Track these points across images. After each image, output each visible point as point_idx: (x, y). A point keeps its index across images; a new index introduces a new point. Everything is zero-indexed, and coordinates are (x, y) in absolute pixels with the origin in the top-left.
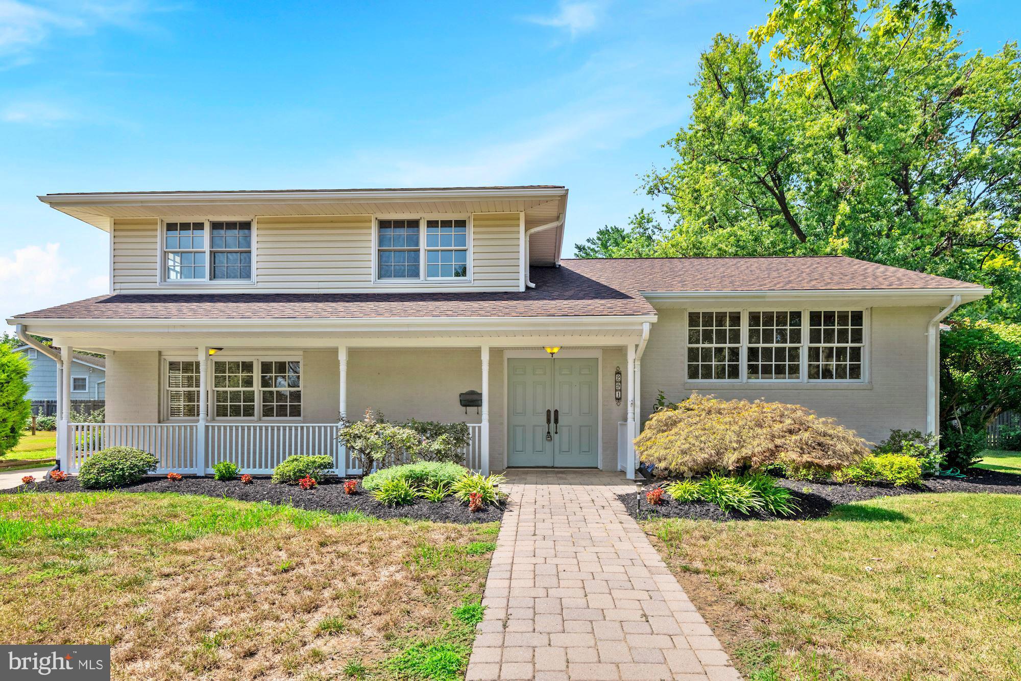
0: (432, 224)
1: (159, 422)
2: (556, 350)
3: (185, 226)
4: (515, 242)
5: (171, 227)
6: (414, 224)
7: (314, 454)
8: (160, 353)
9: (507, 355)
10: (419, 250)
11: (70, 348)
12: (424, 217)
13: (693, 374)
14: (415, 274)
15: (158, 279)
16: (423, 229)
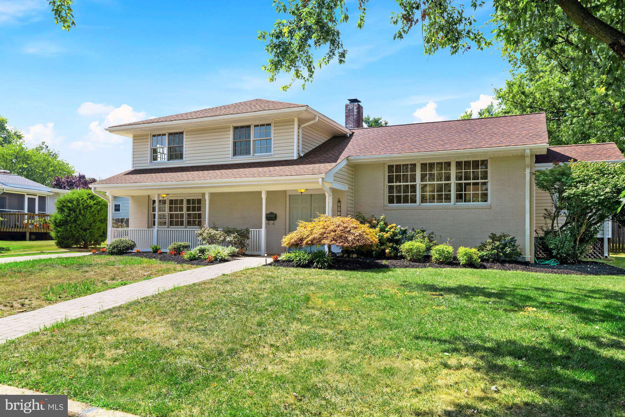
0: (255, 126)
1: (148, 228)
2: (303, 191)
3: (159, 135)
4: (292, 133)
5: (154, 136)
6: (249, 127)
7: (181, 241)
8: (149, 196)
9: (288, 194)
10: (250, 140)
11: (112, 196)
12: (253, 123)
13: (391, 201)
14: (248, 153)
15: (149, 162)
16: (252, 128)
